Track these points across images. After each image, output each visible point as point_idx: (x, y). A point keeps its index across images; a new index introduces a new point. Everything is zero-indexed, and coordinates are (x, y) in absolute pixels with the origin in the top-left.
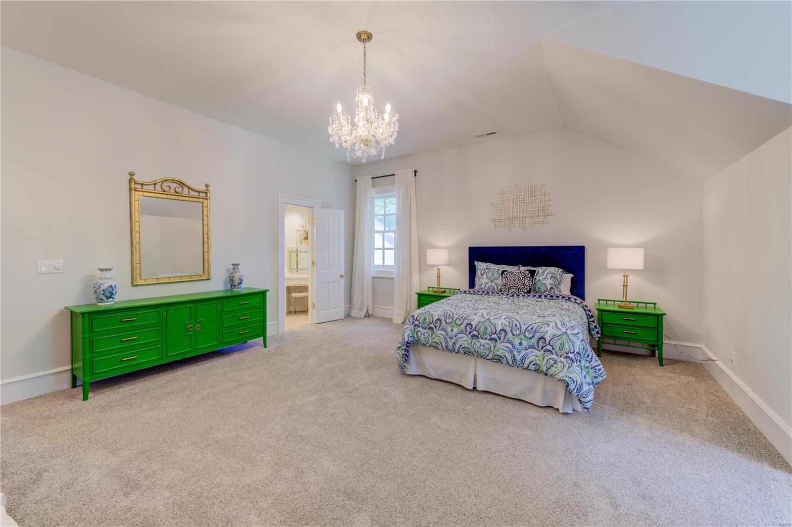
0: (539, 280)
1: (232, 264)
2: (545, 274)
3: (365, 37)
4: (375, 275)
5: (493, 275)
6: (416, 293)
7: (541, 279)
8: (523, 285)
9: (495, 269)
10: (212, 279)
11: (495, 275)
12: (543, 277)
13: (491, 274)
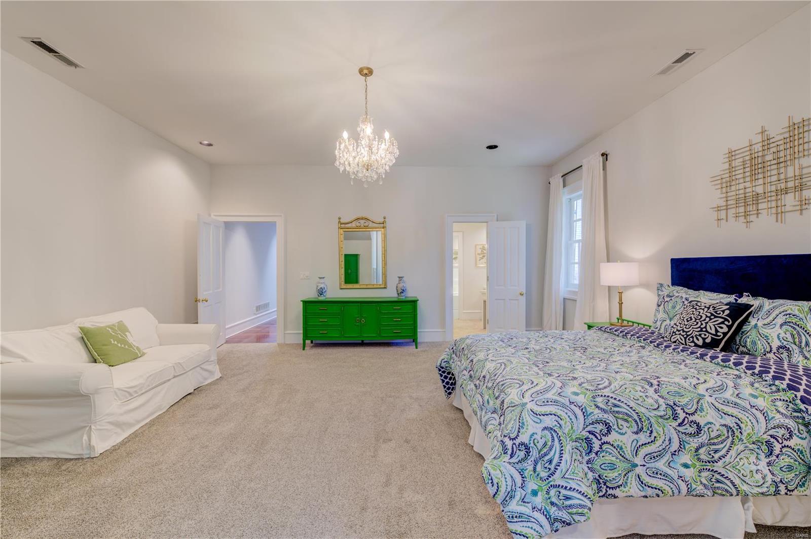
0: (756, 326)
1: (398, 277)
2: (774, 315)
3: (366, 72)
4: (567, 296)
5: (674, 307)
6: (585, 323)
7: (760, 324)
8: (701, 331)
9: (682, 297)
10: (388, 288)
11: (678, 307)
12: (766, 322)
13: (670, 305)
